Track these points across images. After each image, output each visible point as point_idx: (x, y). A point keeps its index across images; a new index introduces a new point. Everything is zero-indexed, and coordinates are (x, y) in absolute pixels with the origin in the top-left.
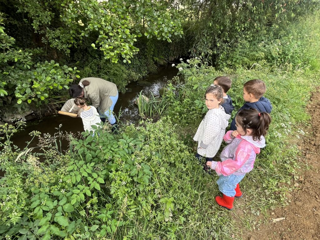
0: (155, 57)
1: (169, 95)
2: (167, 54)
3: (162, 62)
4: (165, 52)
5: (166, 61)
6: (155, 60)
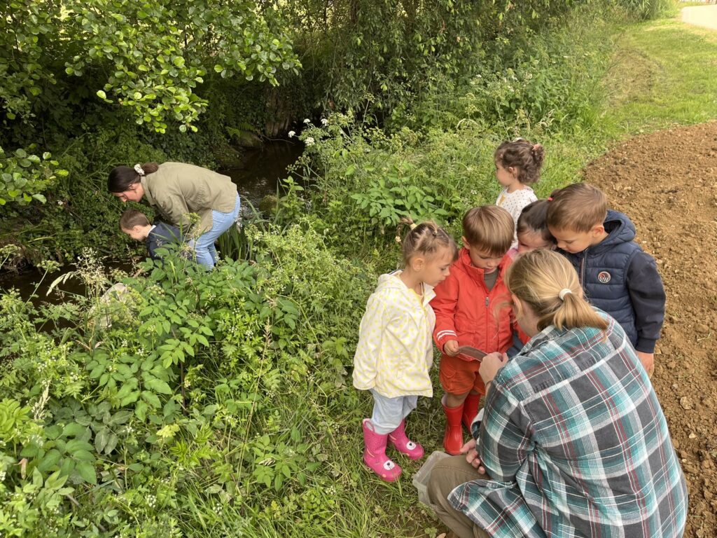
0: (230, 126)
1: (290, 203)
2: (260, 118)
3: (249, 140)
4: (255, 113)
5: (259, 137)
6: (231, 135)
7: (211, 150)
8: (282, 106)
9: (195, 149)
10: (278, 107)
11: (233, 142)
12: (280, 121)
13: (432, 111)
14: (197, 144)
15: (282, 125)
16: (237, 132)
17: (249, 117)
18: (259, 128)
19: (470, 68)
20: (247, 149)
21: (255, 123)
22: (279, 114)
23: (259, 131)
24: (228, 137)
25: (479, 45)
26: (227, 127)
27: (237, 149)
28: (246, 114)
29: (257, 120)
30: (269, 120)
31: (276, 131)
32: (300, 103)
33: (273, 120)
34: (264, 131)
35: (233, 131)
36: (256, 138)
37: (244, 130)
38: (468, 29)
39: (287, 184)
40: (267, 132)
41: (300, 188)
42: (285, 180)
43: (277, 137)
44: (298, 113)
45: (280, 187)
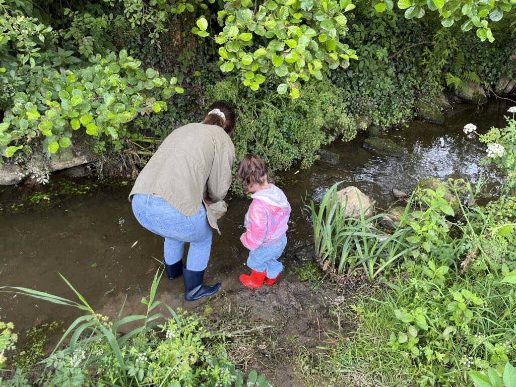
0: (453, 74)
3: (469, 93)
16: (458, 81)
17: (481, 68)
18: (489, 81)
21: (486, 75)
23: (487, 84)
31: (511, 88)
35: (451, 79)
36: (480, 91)
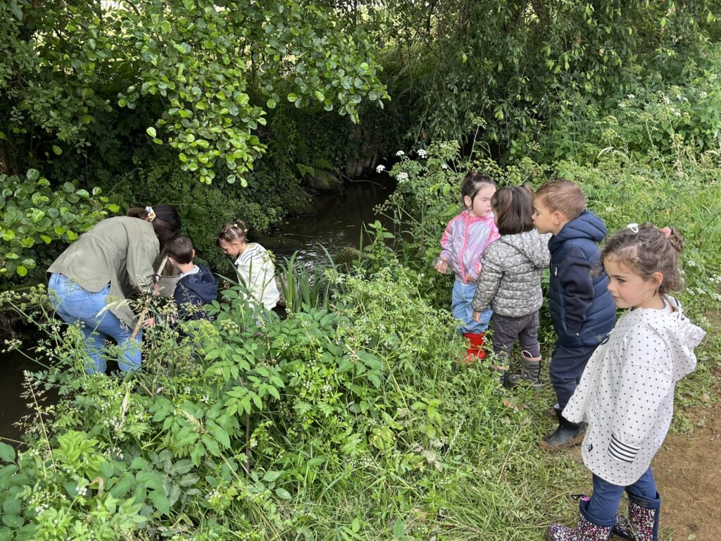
0: (302, 163)
1: (375, 254)
2: (340, 153)
3: (325, 181)
4: (334, 148)
5: (338, 177)
6: (303, 174)
7: (277, 192)
8: (368, 139)
9: (259, 191)
10: (364, 140)
11: (306, 183)
12: (366, 158)
13: (567, 142)
14: (261, 185)
15: (368, 163)
16: (311, 170)
17: (327, 152)
18: (338, 166)
19: (621, 87)
20: (322, 193)
21: (334, 160)
22: (364, 148)
23: (337, 170)
24: (299, 176)
25: (633, 58)
26: (298, 165)
27: (309, 192)
28: (323, 149)
29: (336, 156)
30: (351, 155)
31: (360, 169)
32: (392, 135)
33: (357, 156)
34: (344, 170)
35: (304, 169)
36: (334, 178)
37: (320, 168)
38: (618, 38)
39: (374, 230)
40: (348, 171)
41: (390, 235)
42: (371, 225)
43: (361, 177)
44: (389, 147)
45: (365, 233)
